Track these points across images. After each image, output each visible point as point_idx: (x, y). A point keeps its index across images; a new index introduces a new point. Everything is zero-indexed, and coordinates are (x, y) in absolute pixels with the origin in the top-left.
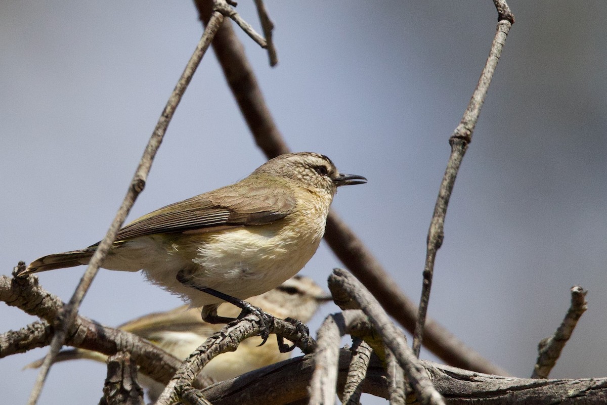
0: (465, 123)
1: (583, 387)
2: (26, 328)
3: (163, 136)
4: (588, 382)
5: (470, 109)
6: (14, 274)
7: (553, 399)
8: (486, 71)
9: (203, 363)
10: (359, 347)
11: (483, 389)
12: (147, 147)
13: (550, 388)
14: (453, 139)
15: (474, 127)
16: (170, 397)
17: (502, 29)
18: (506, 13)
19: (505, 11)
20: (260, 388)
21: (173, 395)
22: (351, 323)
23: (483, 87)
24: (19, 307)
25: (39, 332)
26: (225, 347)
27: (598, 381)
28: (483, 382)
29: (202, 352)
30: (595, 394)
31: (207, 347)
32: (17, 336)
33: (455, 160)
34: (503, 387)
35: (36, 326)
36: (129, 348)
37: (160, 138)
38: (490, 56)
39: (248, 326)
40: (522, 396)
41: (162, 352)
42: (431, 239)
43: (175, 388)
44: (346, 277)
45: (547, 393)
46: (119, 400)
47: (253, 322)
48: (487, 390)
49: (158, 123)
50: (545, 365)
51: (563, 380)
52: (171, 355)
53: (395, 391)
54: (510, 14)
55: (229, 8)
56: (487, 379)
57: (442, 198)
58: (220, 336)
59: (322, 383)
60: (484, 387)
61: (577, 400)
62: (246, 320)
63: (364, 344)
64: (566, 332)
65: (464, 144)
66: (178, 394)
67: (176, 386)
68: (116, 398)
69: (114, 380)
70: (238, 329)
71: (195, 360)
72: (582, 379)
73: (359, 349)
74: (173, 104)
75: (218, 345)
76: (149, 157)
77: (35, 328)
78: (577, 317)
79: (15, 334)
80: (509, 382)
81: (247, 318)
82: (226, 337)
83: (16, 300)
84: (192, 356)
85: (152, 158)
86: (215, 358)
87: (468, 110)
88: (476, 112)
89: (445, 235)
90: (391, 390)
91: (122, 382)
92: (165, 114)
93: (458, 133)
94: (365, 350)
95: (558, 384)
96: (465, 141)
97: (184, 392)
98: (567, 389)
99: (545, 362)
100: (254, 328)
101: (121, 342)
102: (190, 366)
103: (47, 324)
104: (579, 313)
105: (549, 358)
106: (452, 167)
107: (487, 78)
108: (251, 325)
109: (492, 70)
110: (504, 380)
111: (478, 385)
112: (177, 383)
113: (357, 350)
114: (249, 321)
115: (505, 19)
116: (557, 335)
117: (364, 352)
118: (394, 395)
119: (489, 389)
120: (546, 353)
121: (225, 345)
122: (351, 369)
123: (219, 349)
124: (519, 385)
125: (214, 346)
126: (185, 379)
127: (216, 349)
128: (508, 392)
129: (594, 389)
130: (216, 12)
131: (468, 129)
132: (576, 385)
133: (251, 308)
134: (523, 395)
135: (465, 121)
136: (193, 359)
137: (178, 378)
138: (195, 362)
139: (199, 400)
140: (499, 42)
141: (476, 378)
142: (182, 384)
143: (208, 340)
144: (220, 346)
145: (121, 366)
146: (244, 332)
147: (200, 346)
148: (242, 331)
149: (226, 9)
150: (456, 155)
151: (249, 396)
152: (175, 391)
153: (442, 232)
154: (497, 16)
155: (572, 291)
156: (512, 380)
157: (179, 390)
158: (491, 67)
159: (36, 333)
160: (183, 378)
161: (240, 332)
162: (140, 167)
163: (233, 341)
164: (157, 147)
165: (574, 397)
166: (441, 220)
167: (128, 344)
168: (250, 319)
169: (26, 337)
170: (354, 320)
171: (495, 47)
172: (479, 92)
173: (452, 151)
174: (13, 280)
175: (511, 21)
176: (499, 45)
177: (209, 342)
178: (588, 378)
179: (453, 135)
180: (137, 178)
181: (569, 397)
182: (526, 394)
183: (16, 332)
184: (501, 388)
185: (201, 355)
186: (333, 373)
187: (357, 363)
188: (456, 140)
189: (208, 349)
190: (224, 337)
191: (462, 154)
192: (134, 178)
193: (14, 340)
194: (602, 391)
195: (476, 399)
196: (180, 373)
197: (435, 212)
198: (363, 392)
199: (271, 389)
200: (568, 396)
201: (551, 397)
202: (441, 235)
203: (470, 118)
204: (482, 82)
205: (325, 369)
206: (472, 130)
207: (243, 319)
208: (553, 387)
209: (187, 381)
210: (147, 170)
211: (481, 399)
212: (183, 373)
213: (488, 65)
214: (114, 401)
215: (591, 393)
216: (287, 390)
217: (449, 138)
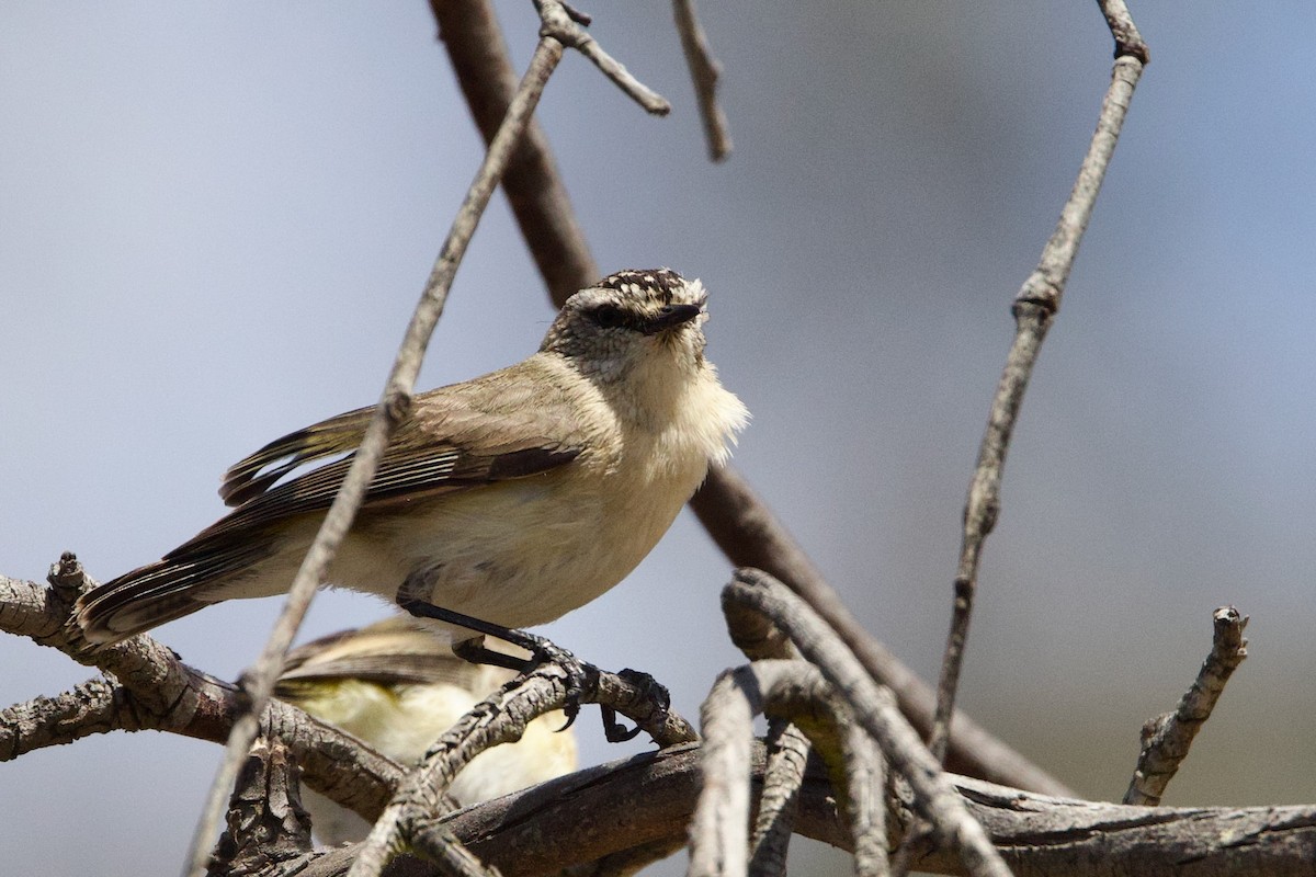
0: (1046, 272)
1: (1252, 825)
2: (73, 692)
3: (444, 300)
4: (1264, 815)
5: (1056, 242)
6: (51, 578)
7: (1189, 851)
8: (1089, 162)
9: (454, 768)
10: (783, 736)
11: (1040, 827)
12: (412, 324)
13: (1182, 826)
14: (1019, 304)
15: (1064, 281)
16: (388, 842)
17: (1122, 75)
18: (1131, 43)
19: (1128, 38)
20: (561, 818)
21: (392, 839)
22: (772, 689)
23: (1083, 196)
24: (59, 648)
25: (99, 702)
26: (498, 734)
27: (1284, 812)
28: (1037, 811)
29: (451, 746)
30: (1279, 839)
31: (461, 736)
32: (54, 708)
33: (1025, 349)
34: (1082, 824)
35: (93, 688)
36: (286, 735)
37: (438, 307)
38: (1097, 131)
39: (546, 689)
40: (1122, 842)
41: (355, 745)
42: (973, 512)
43: (398, 824)
44: (765, 586)
45: (1175, 837)
46: (260, 838)
47: (555, 680)
48: (1047, 829)
49: (433, 273)
50: (1155, 774)
51: (1209, 809)
52: (372, 752)
53: (866, 833)
54: (1140, 43)
55: (575, 29)
56: (1047, 806)
57: (997, 427)
58: (488, 712)
59: (719, 818)
60: (1041, 823)
61: (1241, 854)
62: (540, 675)
63: (791, 729)
64: (1202, 703)
65: (1043, 317)
66: (403, 836)
67: (401, 819)
68: (252, 834)
69: (249, 795)
70: (525, 695)
71: (437, 763)
72: (1249, 809)
73: (783, 741)
74: (464, 233)
75: (484, 731)
76: (417, 345)
77: (92, 692)
78: (1227, 672)
79: (51, 704)
80: (1095, 813)
81: (542, 671)
82: (499, 712)
83: (54, 634)
84: (430, 755)
85: (424, 347)
86: (478, 756)
87: (1052, 243)
88: (1067, 248)
89: (1003, 505)
90: (857, 830)
91: (266, 801)
92: (448, 255)
93: (1030, 292)
94: (796, 744)
95: (1200, 819)
96: (1046, 309)
97: (416, 832)
98: (1219, 829)
99: (1157, 766)
100: (558, 694)
101: (271, 723)
102: (428, 776)
103: (117, 684)
104: (1231, 663)
105: (1166, 759)
106: (1017, 364)
107: (1091, 177)
108: (551, 687)
109: (1101, 160)
110: (1083, 808)
111: (1028, 819)
112: (401, 813)
113: (779, 743)
114: (546, 677)
115: (1129, 53)
116: (1183, 709)
117: (795, 747)
118: (863, 841)
119: (1053, 826)
120: (1159, 747)
121: (498, 729)
122: (769, 783)
123: (485, 739)
124: (1115, 820)
125: (476, 733)
126: (418, 804)
127: (480, 739)
128: (1093, 833)
129: (1275, 829)
130: (548, 38)
131: (1053, 285)
132: (1237, 821)
133: (551, 649)
134: (1125, 841)
135: (1043, 267)
136: (433, 761)
137: (403, 803)
138: (438, 768)
139: (448, 848)
140: (1116, 101)
141: (1023, 804)
142: (412, 815)
143: (464, 721)
144: (488, 733)
145: (265, 768)
146: (537, 702)
147: (447, 734)
148: (533, 699)
149: (568, 32)
150: (1025, 338)
151: (538, 834)
152: (397, 830)
153: (995, 499)
154: (1113, 48)
155: (1216, 618)
156: (1102, 808)
157: (406, 827)
158: (1099, 155)
159: (94, 701)
160: (413, 802)
161: (528, 703)
162: (398, 367)
163: (515, 721)
164: (434, 324)
165: (1235, 845)
166: (992, 474)
167: (285, 728)
168: (549, 675)
169: (74, 710)
170: (778, 683)
171: (1109, 112)
172: (1076, 206)
173: (1019, 330)
174: (48, 592)
175: (1142, 59)
176: (1116, 109)
177: (466, 724)
178: (1262, 805)
179: (1020, 295)
180: (394, 391)
181: (1224, 847)
182: (1131, 838)
183: (52, 700)
184: (1077, 826)
185: (448, 752)
186: (741, 794)
187: (781, 770)
188: (1027, 306)
189: (463, 739)
190: (496, 712)
191: (1040, 335)
192: (385, 391)
193: (49, 718)
194: (1292, 834)
195: (1024, 848)
196: (406, 792)
197: (982, 457)
198: (795, 832)
199: (587, 820)
200: (1221, 843)
201: (1184, 845)
202: (993, 505)
203: (1055, 261)
204: (1082, 185)
205: (725, 789)
206: (1060, 286)
207: (534, 673)
208: (1188, 825)
209: (421, 808)
210: (413, 373)
211: (1035, 848)
212: (413, 792)
213: (1094, 150)
214: (250, 840)
215: (1271, 840)
216: (620, 823)
217: (1012, 303)
